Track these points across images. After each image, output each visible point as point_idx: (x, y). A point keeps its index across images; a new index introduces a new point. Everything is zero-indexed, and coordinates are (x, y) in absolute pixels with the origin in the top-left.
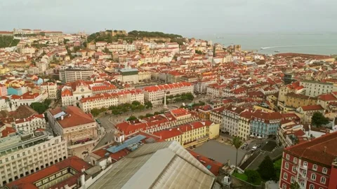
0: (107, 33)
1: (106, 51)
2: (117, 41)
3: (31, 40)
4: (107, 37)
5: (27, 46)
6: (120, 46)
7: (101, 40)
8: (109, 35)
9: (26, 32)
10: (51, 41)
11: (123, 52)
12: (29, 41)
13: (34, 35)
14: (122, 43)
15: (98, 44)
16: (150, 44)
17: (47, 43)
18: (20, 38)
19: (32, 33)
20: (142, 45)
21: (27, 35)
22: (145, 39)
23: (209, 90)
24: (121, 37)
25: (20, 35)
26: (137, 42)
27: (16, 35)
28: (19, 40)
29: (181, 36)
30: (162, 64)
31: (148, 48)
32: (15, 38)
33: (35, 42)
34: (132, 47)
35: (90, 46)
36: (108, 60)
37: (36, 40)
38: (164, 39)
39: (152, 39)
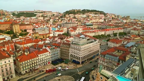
0: (73, 10)
1: (75, 18)
2: (78, 14)
3: (41, 14)
4: (73, 12)
5: (39, 17)
6: (80, 15)
7: (71, 13)
8: (74, 11)
9: (39, 11)
10: (48, 15)
11: (81, 18)
12: (40, 15)
13: (42, 12)
14: (80, 14)
15: (70, 15)
16: (92, 15)
17: (47, 15)
18: (37, 14)
19: (41, 12)
20: (89, 15)
21: (39, 12)
22: (89, 12)
23: (132, 31)
24: (79, 12)
25: (36, 12)
26: (86, 14)
27: (35, 12)
28: (36, 14)
29: (103, 12)
30: (100, 22)
31: (91, 16)
32: (35, 13)
33: (42, 15)
34: (85, 16)
35: (67, 16)
36: (76, 21)
37: (43, 14)
38: (97, 13)
39: (92, 13)
